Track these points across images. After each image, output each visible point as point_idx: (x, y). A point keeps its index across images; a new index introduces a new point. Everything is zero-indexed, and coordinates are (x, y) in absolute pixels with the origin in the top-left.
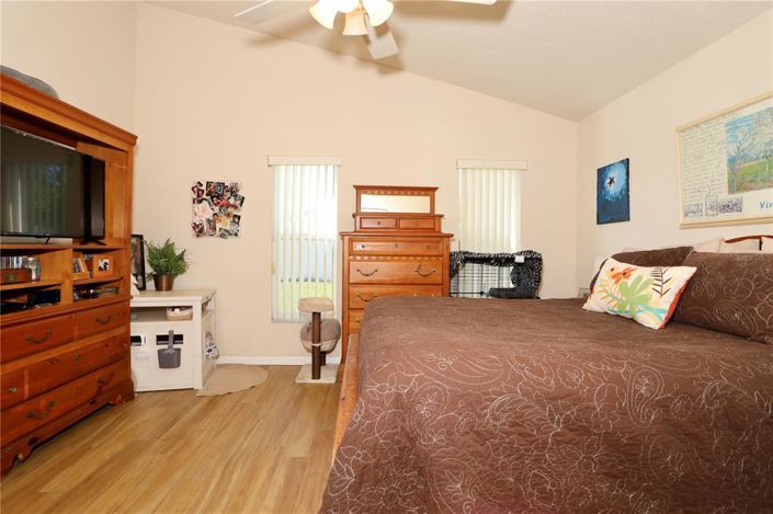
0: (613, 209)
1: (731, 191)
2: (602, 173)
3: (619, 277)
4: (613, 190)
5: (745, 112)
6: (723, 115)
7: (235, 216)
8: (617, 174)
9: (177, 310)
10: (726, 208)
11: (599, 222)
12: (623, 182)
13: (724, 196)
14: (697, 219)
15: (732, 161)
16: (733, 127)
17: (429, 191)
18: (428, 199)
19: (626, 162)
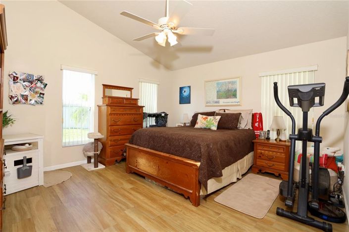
0: (185, 100)
1: (217, 99)
2: (181, 89)
3: (205, 119)
4: (185, 94)
5: (220, 81)
6: (216, 81)
7: (41, 93)
8: (187, 90)
9: (27, 145)
10: (216, 102)
11: (180, 103)
12: (188, 92)
13: (216, 100)
14: (209, 105)
15: (218, 92)
16: (218, 84)
17: (130, 89)
18: (129, 92)
19: (190, 87)
